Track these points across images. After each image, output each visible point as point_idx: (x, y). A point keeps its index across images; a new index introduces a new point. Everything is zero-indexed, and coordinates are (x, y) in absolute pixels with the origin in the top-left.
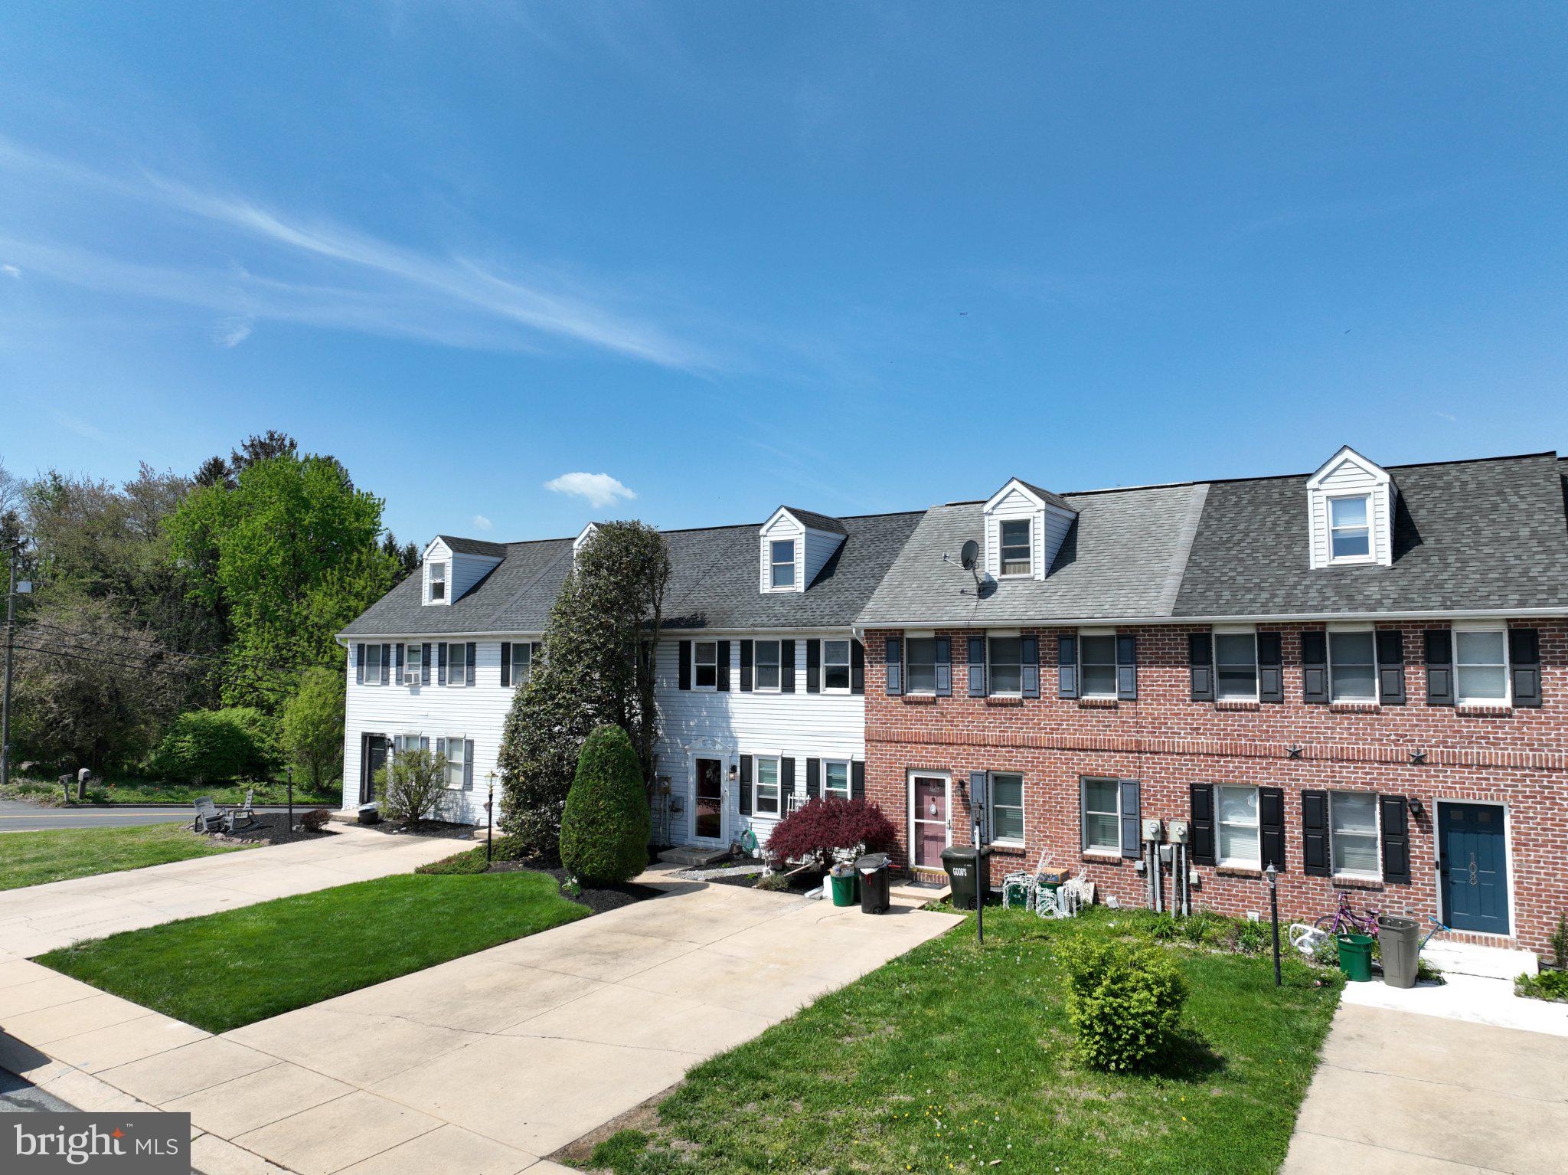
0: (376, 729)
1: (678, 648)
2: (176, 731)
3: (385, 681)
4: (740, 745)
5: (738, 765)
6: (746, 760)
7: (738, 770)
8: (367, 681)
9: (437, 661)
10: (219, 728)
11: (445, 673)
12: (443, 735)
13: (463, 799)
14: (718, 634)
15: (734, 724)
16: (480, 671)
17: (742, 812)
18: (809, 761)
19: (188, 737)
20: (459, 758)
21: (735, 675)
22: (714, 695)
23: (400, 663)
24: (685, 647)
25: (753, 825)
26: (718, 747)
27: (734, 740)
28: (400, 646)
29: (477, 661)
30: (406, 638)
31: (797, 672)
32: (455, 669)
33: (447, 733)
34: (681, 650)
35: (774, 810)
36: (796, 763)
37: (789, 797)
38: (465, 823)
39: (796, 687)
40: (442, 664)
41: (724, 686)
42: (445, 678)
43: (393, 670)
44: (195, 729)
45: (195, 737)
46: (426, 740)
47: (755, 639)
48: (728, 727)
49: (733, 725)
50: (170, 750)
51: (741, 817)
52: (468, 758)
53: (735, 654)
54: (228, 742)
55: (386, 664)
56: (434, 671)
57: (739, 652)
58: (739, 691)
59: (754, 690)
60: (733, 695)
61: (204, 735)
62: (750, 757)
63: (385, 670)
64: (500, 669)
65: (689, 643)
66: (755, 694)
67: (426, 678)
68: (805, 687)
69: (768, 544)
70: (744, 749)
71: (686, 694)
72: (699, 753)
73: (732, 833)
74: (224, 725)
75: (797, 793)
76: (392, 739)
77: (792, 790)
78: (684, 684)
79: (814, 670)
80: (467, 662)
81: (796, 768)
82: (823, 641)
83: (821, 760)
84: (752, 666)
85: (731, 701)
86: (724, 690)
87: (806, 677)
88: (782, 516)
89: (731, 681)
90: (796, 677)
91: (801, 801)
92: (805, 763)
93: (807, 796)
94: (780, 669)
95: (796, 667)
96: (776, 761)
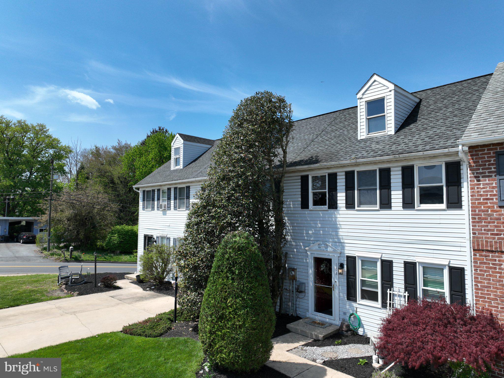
0: (149, 233)
1: (300, 181)
2: (113, 233)
3: (153, 209)
4: (346, 248)
5: (345, 263)
6: (351, 260)
7: (345, 266)
8: (147, 208)
9: (173, 197)
11: (177, 203)
12: (176, 237)
14: (328, 168)
15: (342, 233)
17: (348, 299)
18: (406, 263)
19: (116, 235)
21: (341, 197)
22: (326, 212)
23: (158, 199)
24: (304, 180)
25: (358, 310)
26: (329, 249)
27: (342, 245)
28: (159, 190)
29: (190, 196)
30: (161, 186)
31: (393, 193)
32: (182, 201)
33: (177, 235)
34: (302, 182)
35: (376, 300)
36: (394, 265)
37: (388, 291)
39: (393, 205)
40: (175, 199)
41: (333, 205)
42: (177, 206)
43: (156, 202)
44: (119, 232)
45: (118, 235)
46: (169, 239)
47: (357, 169)
48: (337, 235)
49: (340, 234)
50: (110, 240)
51: (348, 302)
53: (341, 182)
55: (153, 200)
56: (172, 202)
57: (344, 180)
58: (345, 209)
59: (356, 208)
60: (340, 212)
61: (122, 234)
62: (354, 258)
63: (153, 203)
65: (307, 176)
66: (358, 210)
67: (169, 206)
68: (401, 204)
69: (364, 103)
70: (349, 251)
71: (306, 211)
72: (316, 253)
73: (342, 313)
75: (395, 289)
76: (155, 238)
77: (391, 286)
78: (305, 205)
79: (408, 190)
80: (186, 197)
81: (394, 269)
82: (417, 165)
83: (417, 263)
84: (354, 190)
85: (338, 216)
86: (333, 208)
87: (401, 196)
88: (375, 81)
89: (338, 202)
90: (392, 197)
91: (400, 296)
92: (403, 265)
93: (405, 293)
94: (378, 191)
95: (392, 188)
96: (376, 262)
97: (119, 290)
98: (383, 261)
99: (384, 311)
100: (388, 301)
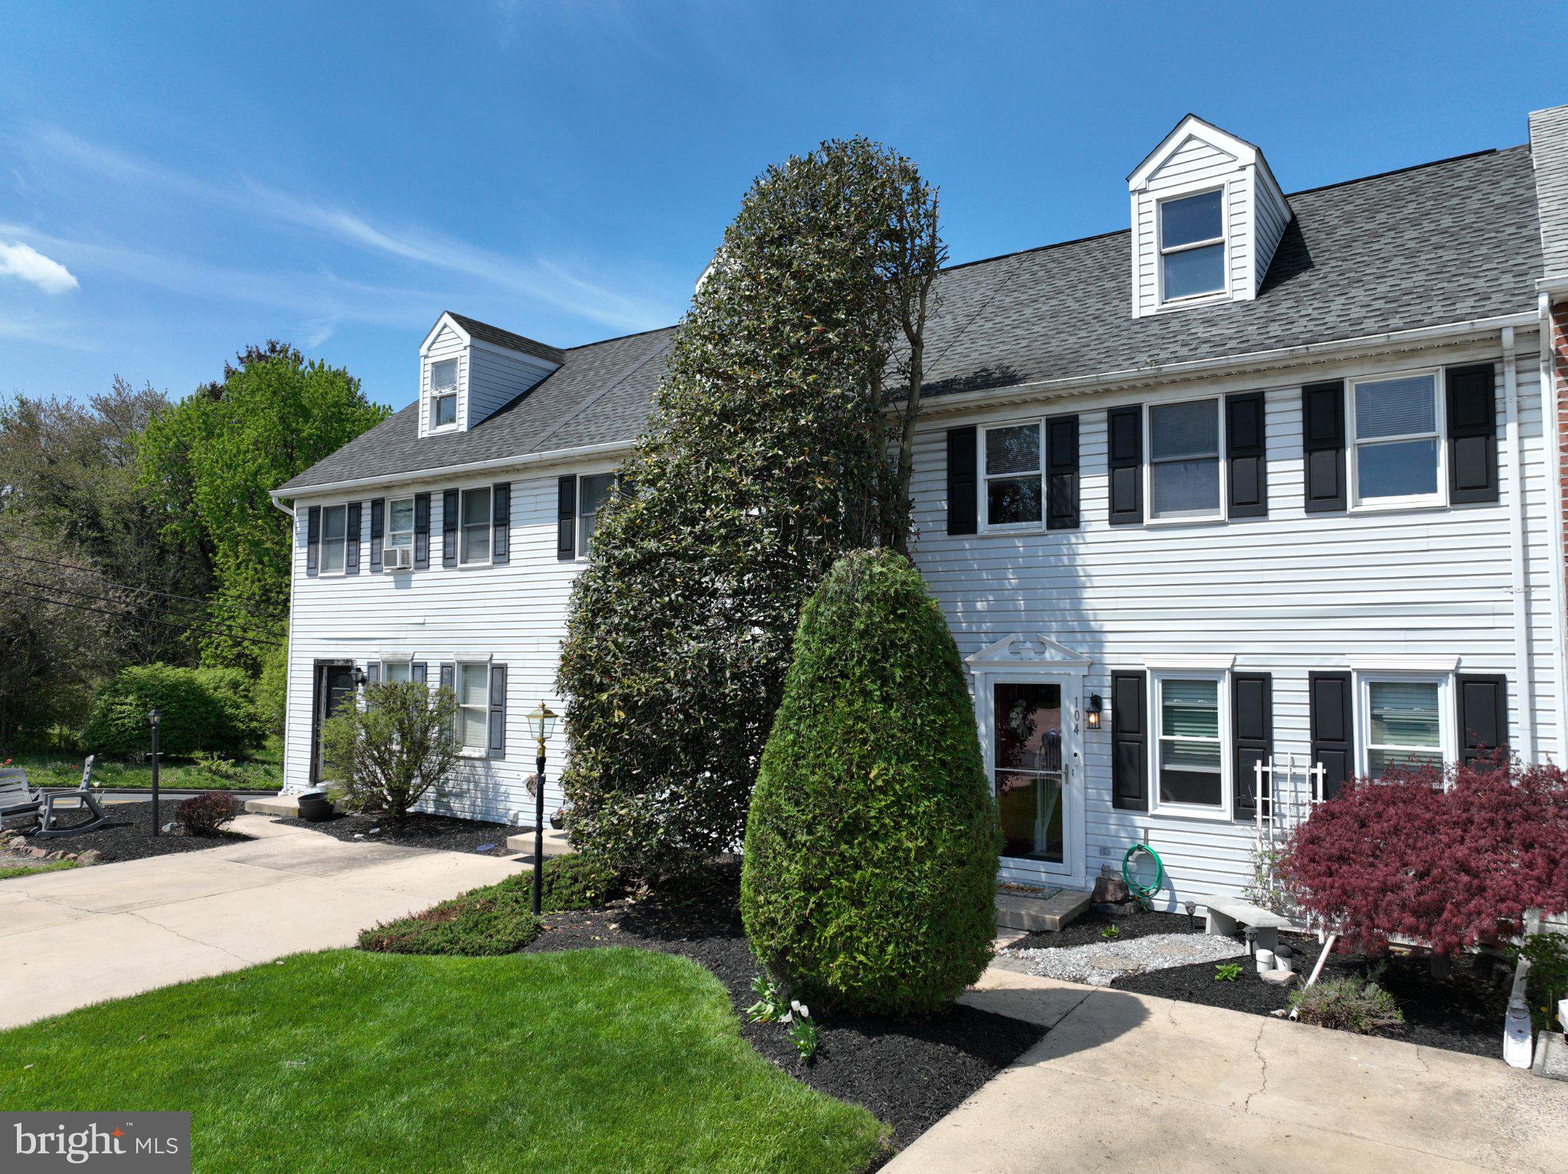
0: (336, 653)
1: (944, 445)
2: (116, 691)
3: (353, 568)
4: (1108, 648)
5: (1106, 694)
6: (1129, 685)
7: (1107, 705)
8: (325, 568)
9: (441, 524)
10: (175, 686)
11: (455, 543)
12: (451, 658)
13: (486, 776)
14: (1048, 401)
15: (1092, 599)
16: (518, 535)
17: (1119, 803)
18: (1318, 680)
19: (131, 698)
20: (480, 699)
21: (1094, 490)
22: (1039, 541)
23: (377, 534)
24: (960, 443)
25: (1152, 835)
26: (1050, 654)
27: (1095, 638)
28: (378, 504)
29: (512, 517)
30: (388, 487)
31: (1271, 467)
32: (476, 536)
33: (458, 654)
34: (952, 451)
35: (1215, 799)
36: (1276, 685)
37: (1258, 768)
38: (490, 819)
39: (1272, 503)
40: (449, 528)
41: (1066, 517)
42: (455, 553)
43: (365, 548)
44: (140, 687)
45: (139, 698)
46: (423, 667)
47: (1149, 400)
48: (1077, 609)
49: (1088, 604)
50: (105, 716)
51: (1114, 817)
52: (496, 697)
53: (1093, 443)
54: (186, 707)
55: (355, 537)
56: (436, 542)
57: (1105, 437)
58: (1106, 525)
59: (1147, 520)
60: (1089, 537)
61: (152, 695)
62: (1140, 676)
63: (353, 548)
64: (555, 528)
65: (971, 431)
66: (1150, 528)
67: (421, 556)
68: (1301, 501)
69: (1153, 206)
70: (1119, 656)
71: (966, 542)
72: (1000, 670)
73: (1094, 852)
74: (182, 684)
75: (1278, 758)
76: (364, 669)
77: (1266, 752)
78: (961, 521)
79: (1325, 456)
80: (495, 520)
81: (1276, 697)
82: (1353, 379)
83: (1354, 676)
84: (1141, 463)
85: (1082, 549)
86: (1064, 526)
87: (1300, 477)
88: (1190, 138)
89: (1083, 505)
90: (1271, 479)
91: (1296, 778)
92: (1305, 685)
93: (1314, 766)
94: (1222, 466)
95: (1269, 454)
96: (1215, 683)
97: (249, 843)
98: (1239, 680)
99: (1240, 829)
100: (1259, 798)
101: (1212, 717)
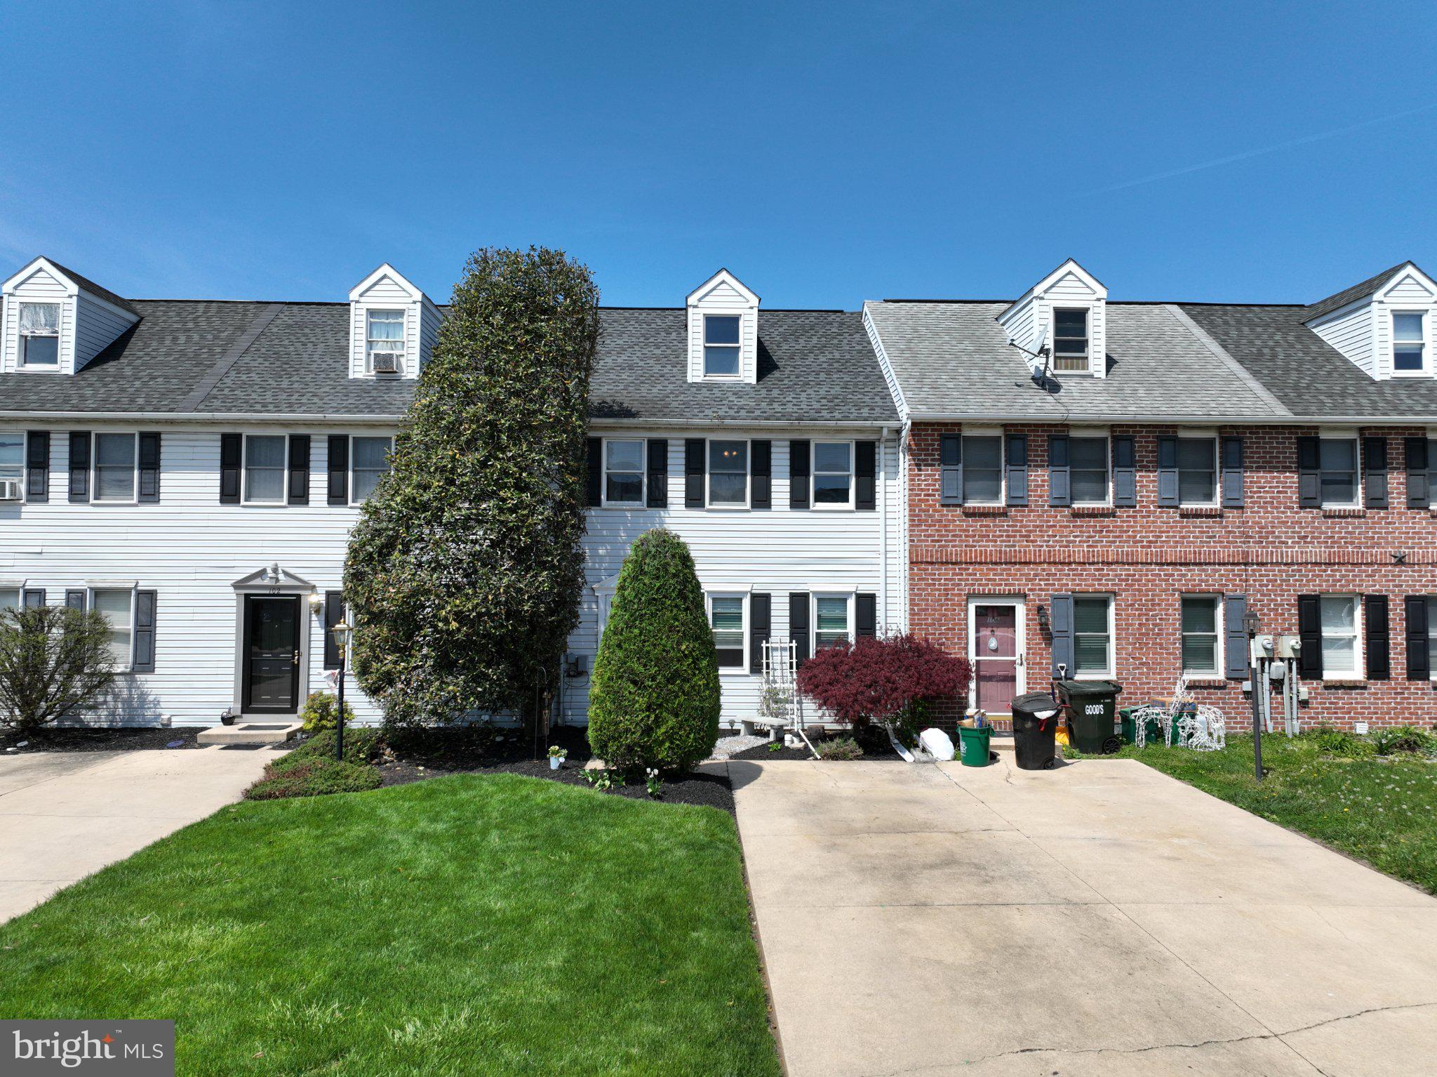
9: (65, 462)
11: (85, 481)
12: (81, 585)
13: (130, 689)
14: (650, 429)
16: (169, 480)
18: (792, 596)
20: (123, 620)
21: (676, 486)
22: (641, 514)
24: (591, 446)
29: (162, 463)
31: (774, 482)
32: (115, 475)
33: (91, 581)
35: (740, 663)
36: (773, 600)
37: (764, 645)
39: (773, 502)
40: (78, 466)
41: (658, 501)
42: (85, 490)
46: (39, 593)
47: (710, 437)
52: (144, 620)
53: (676, 458)
56: (59, 479)
57: (683, 455)
58: (683, 507)
59: (707, 506)
60: (673, 514)
64: (218, 476)
65: (598, 441)
66: (710, 511)
67: (36, 489)
68: (788, 502)
69: (701, 317)
71: (593, 511)
75: (773, 639)
77: (767, 636)
78: (590, 498)
79: (800, 479)
80: (141, 463)
81: (773, 606)
82: (815, 440)
83: (811, 595)
84: (704, 472)
85: (667, 520)
86: (657, 506)
87: (788, 489)
88: (723, 282)
89: (669, 494)
90: (773, 489)
91: (783, 649)
92: (787, 600)
93: (791, 642)
94: (749, 478)
95: (773, 474)
96: (741, 599)
98: (755, 597)
99: (755, 678)
100: (764, 661)
101: (738, 618)
